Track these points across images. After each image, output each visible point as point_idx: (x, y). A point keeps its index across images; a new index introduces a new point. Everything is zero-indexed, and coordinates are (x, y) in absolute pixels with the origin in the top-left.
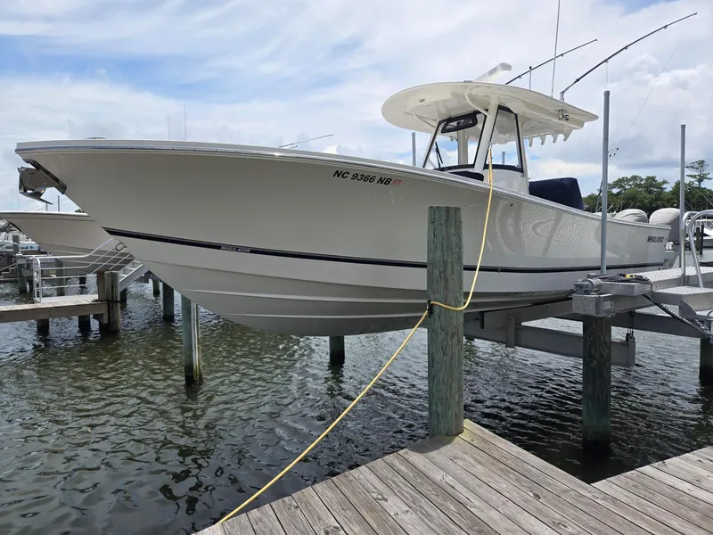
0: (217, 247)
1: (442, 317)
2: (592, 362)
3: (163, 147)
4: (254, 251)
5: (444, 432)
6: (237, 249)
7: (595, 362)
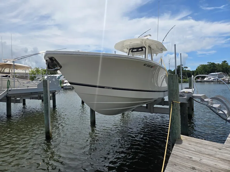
0: (103, 87)
1: (176, 105)
2: (184, 115)
3: (91, 54)
4: (113, 88)
5: (178, 138)
6: (109, 88)
7: (185, 115)
